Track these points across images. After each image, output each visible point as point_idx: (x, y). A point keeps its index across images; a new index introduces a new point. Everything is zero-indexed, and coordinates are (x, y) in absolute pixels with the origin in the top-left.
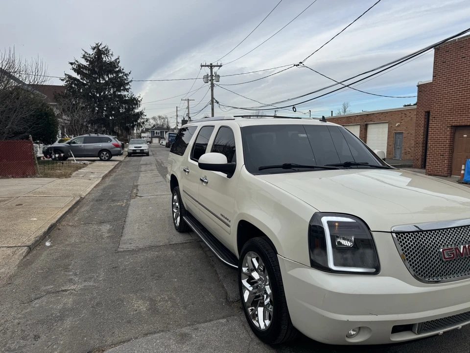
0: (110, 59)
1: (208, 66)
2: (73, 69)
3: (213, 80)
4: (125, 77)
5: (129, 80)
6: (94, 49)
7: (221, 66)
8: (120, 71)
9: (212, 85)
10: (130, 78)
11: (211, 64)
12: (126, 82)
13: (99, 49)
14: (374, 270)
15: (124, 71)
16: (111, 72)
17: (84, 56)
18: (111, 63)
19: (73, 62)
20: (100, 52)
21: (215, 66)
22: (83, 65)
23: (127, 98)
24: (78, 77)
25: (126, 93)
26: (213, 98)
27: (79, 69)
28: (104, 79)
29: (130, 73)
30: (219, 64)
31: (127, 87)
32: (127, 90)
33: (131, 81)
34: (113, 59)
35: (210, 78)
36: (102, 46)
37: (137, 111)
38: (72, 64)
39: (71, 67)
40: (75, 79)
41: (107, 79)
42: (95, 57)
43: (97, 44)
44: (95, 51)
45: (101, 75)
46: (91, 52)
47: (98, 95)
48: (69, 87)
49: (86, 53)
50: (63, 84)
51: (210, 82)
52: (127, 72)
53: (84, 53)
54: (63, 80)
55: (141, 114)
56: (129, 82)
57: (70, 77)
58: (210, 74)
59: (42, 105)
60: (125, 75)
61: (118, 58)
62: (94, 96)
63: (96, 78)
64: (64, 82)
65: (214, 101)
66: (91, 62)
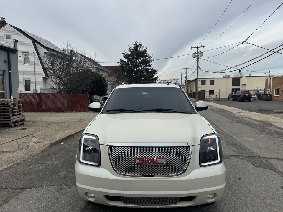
0: (142, 49)
1: (195, 48)
2: (124, 57)
3: (199, 55)
4: (149, 59)
5: (152, 60)
6: (134, 45)
7: (204, 47)
8: (147, 56)
9: (198, 59)
10: (152, 58)
11: (198, 46)
12: (150, 61)
13: (136, 45)
14: (98, 164)
15: (149, 55)
16: (142, 56)
17: (129, 49)
18: (143, 51)
19: (124, 53)
20: (137, 46)
21: (200, 47)
22: (128, 54)
23: (150, 70)
24: (126, 61)
25: (149, 67)
26: (198, 67)
27: (127, 57)
28: (139, 60)
29: (152, 56)
30: (203, 46)
31: (150, 64)
32: (150, 66)
33: (153, 60)
34: (144, 49)
35: (196, 55)
36: (138, 43)
37: (155, 77)
38: (123, 54)
39: (122, 55)
40: (125, 62)
41: (140, 61)
42: (134, 49)
43: (136, 42)
44: (135, 46)
45: (137, 59)
46: (133, 47)
47: (135, 70)
48: (121, 66)
49: (130, 47)
50: (119, 65)
51: (196, 57)
52: (150, 56)
53: (129, 48)
54: (119, 63)
55: (157, 79)
56: (152, 61)
57: (122, 61)
58: (196, 52)
59: (99, 77)
60: (150, 57)
61: (146, 49)
62: (133, 70)
63: (135, 61)
64: (120, 64)
65: (199, 68)
66: (133, 52)
